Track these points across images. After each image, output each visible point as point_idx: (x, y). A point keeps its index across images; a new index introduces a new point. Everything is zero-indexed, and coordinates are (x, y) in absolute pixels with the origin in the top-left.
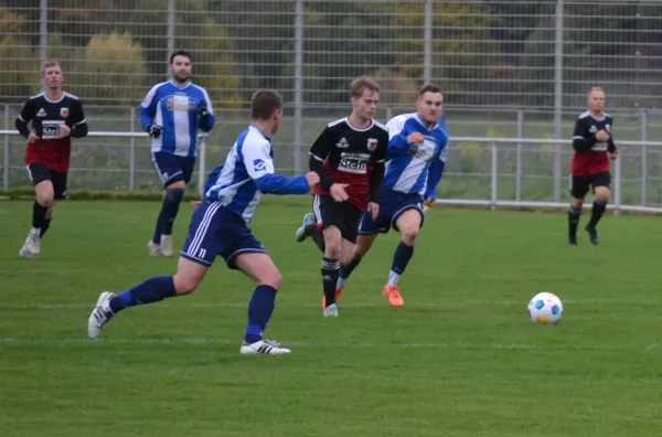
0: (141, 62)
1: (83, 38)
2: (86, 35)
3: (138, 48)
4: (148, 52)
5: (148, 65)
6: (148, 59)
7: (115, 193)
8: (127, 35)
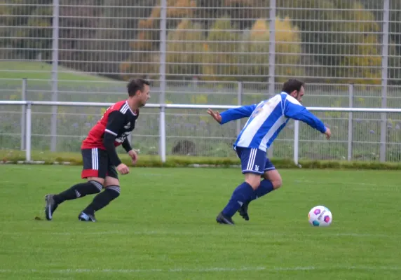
0: (297, 42)
1: (250, 21)
2: (252, 19)
3: (296, 30)
4: (303, 34)
5: (302, 45)
6: (303, 41)
7: (341, 162)
8: (287, 19)
